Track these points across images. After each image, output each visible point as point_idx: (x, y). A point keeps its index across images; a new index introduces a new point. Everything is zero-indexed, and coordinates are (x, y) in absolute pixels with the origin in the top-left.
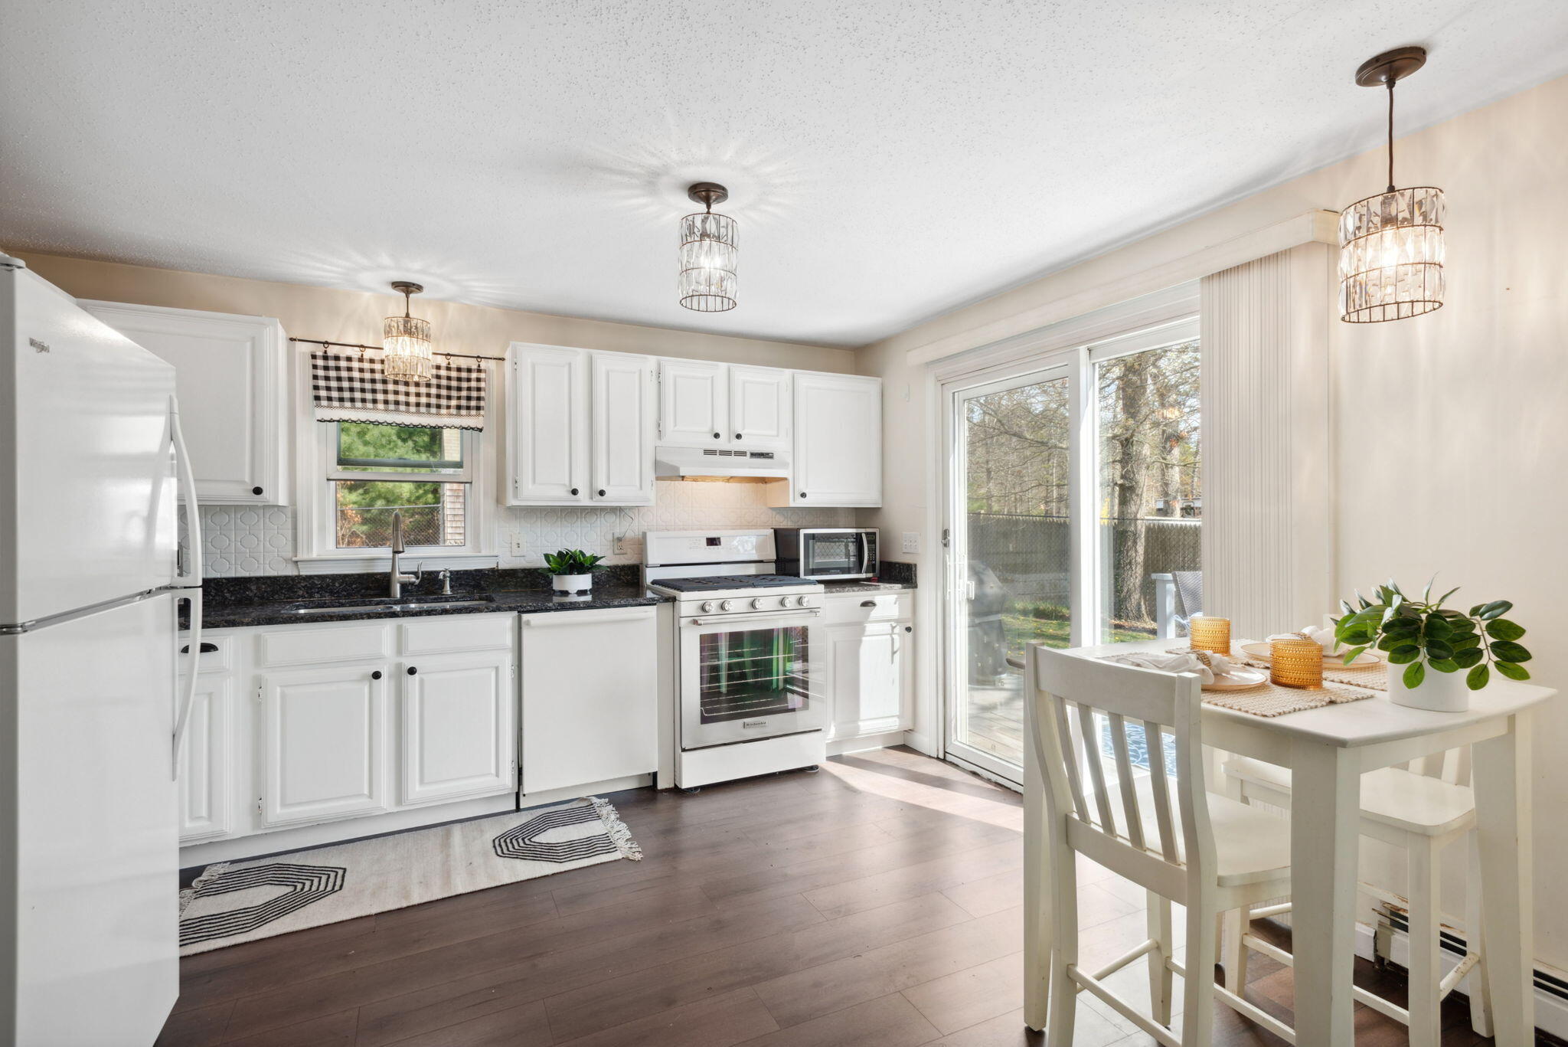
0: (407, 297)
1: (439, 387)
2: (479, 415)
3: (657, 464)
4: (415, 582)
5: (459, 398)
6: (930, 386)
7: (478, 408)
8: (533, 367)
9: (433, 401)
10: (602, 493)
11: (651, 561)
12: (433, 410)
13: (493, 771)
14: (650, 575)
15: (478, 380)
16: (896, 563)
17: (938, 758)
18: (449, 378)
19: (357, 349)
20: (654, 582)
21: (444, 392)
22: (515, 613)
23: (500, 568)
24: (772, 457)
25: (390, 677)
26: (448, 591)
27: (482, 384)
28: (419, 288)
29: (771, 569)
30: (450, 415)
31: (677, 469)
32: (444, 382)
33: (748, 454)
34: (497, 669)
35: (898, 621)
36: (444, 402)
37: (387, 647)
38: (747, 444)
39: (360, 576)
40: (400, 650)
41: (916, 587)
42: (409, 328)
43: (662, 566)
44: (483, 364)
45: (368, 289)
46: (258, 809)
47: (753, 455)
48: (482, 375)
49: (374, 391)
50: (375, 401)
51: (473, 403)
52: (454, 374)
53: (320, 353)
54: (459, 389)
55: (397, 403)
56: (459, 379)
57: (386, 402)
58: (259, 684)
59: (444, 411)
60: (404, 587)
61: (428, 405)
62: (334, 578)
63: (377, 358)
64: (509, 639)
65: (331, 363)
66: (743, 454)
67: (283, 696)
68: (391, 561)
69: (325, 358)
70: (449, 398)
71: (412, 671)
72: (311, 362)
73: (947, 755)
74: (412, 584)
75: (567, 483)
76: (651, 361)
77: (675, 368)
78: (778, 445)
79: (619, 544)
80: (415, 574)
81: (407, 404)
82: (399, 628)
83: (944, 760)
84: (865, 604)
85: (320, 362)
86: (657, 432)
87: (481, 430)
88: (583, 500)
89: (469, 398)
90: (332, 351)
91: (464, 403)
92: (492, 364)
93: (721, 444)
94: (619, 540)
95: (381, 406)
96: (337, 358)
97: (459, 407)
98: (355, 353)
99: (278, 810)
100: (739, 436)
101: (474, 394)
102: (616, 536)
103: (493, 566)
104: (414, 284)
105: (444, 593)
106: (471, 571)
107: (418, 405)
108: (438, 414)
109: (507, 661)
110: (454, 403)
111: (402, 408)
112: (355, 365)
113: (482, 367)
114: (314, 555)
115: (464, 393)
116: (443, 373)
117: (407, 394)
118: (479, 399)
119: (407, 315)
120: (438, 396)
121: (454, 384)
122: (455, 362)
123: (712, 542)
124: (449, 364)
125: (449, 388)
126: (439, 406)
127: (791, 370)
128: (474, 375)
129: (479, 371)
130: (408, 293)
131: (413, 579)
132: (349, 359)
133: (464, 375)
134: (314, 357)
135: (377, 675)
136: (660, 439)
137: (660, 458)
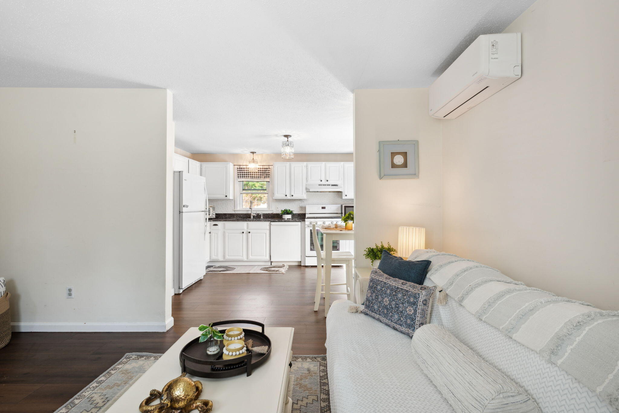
0: (253, 155)
1: (261, 173)
3: (306, 189)
5: (265, 175)
7: (269, 177)
8: (277, 167)
9: (260, 176)
10: (292, 196)
11: (307, 213)
12: (260, 178)
13: (265, 255)
14: (307, 216)
15: (269, 171)
18: (263, 171)
19: (246, 166)
20: (307, 218)
21: (262, 174)
22: (270, 222)
23: (274, 213)
24: (337, 186)
25: (246, 233)
26: (262, 218)
27: (270, 172)
28: (255, 153)
29: (340, 215)
31: (310, 190)
36: (262, 176)
37: (245, 228)
38: (330, 183)
39: (246, 214)
40: (248, 228)
42: (253, 161)
43: (310, 214)
44: (270, 167)
45: (248, 154)
46: (224, 256)
47: (332, 185)
48: (270, 169)
49: (248, 175)
50: (249, 177)
51: (268, 176)
53: (239, 168)
54: (265, 173)
55: (253, 177)
56: (265, 171)
57: (251, 177)
58: (224, 232)
59: (262, 178)
61: (259, 177)
62: (241, 214)
63: (243, 168)
64: (268, 228)
65: (241, 169)
66: (329, 185)
67: (228, 235)
68: (251, 211)
69: (240, 168)
70: (263, 175)
71: (249, 232)
72: (237, 169)
74: (255, 216)
75: (285, 194)
76: (305, 163)
77: (311, 165)
78: (339, 183)
80: (256, 214)
81: (255, 177)
82: (247, 223)
85: (239, 169)
86: (306, 180)
87: (269, 182)
88: (289, 197)
89: (267, 175)
90: (241, 167)
91: (266, 176)
92: (272, 167)
93: (323, 182)
94: (301, 207)
95: (250, 178)
96: (242, 168)
97: (265, 177)
99: (227, 257)
101: (268, 174)
103: (272, 213)
105: (260, 218)
106: (267, 214)
107: (257, 177)
108: (261, 179)
109: (268, 232)
110: (264, 176)
111: (254, 178)
113: (270, 168)
114: (238, 209)
115: (266, 174)
116: (262, 170)
117: (255, 175)
118: (269, 175)
119: (253, 159)
120: (261, 175)
121: (264, 172)
122: (264, 167)
123: (323, 208)
125: (263, 173)
126: (261, 177)
127: (343, 163)
128: (268, 170)
131: (255, 215)
132: (244, 168)
133: (266, 170)
134: (238, 168)
135: (243, 233)
136: (307, 182)
137: (307, 187)
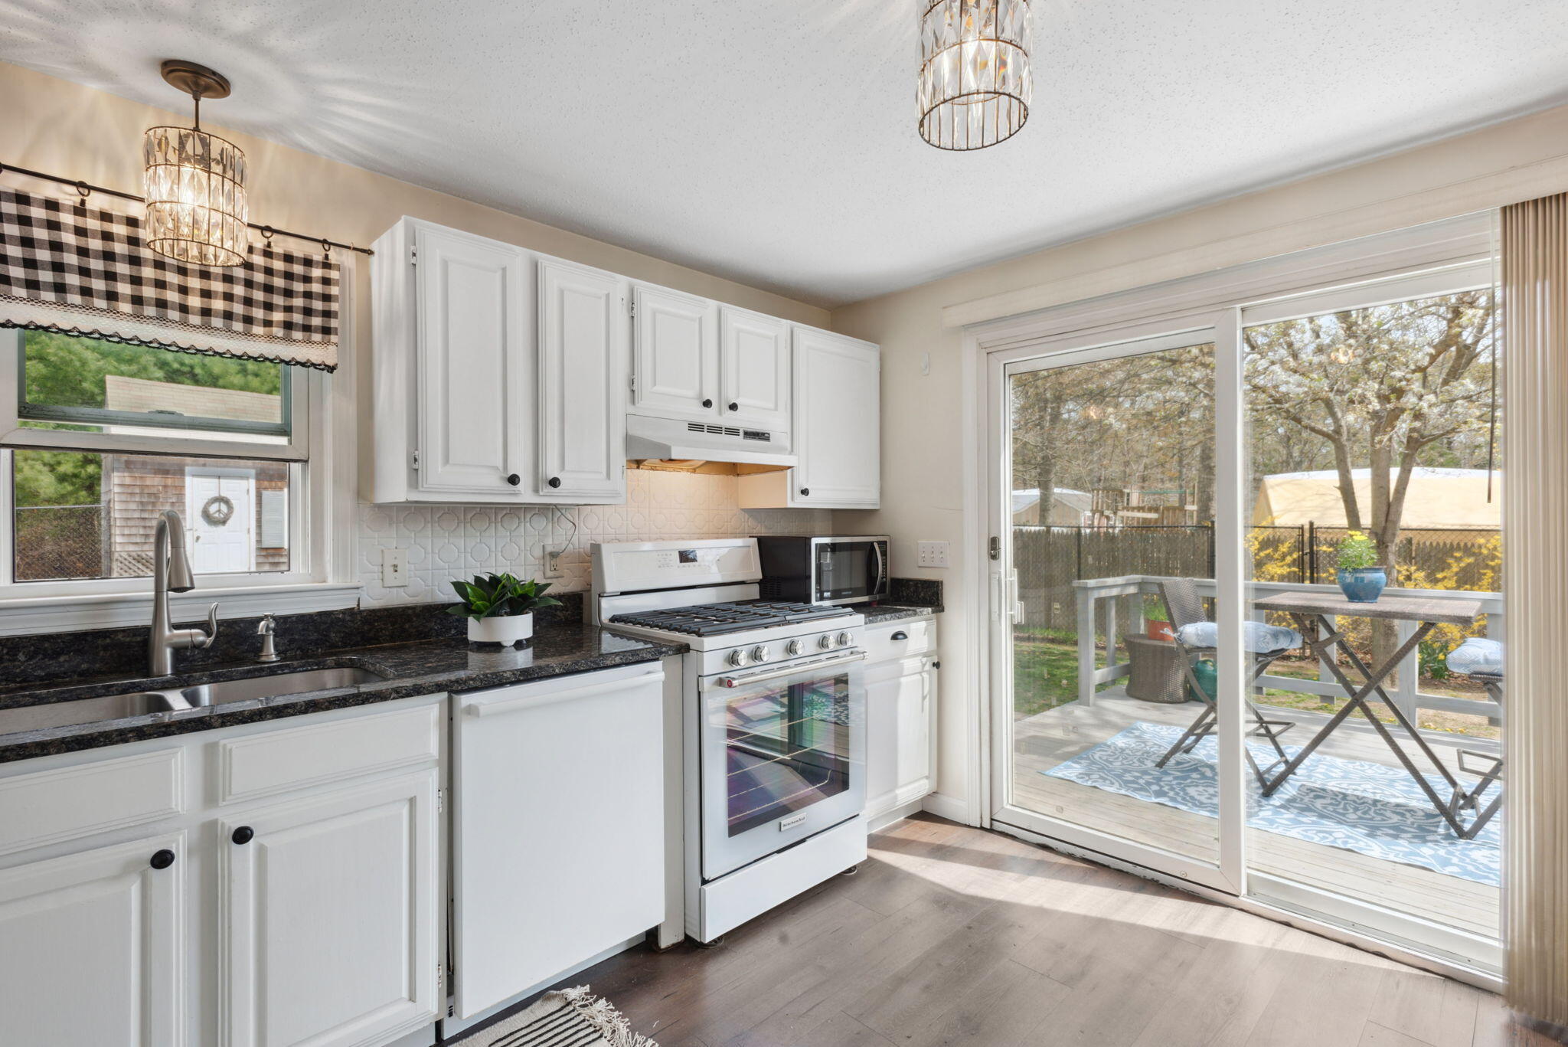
0: (196, 98)
1: (249, 284)
2: (329, 343)
3: (630, 441)
4: (203, 643)
5: (289, 309)
6: (970, 355)
7: (326, 331)
8: (445, 265)
9: (238, 308)
10: (553, 483)
11: (610, 587)
12: (238, 325)
13: (405, 992)
14: (609, 608)
15: (326, 281)
16: (902, 580)
17: (982, 828)
18: (269, 271)
19: (72, 188)
20: (614, 619)
21: (259, 295)
22: (444, 695)
23: (363, 606)
24: (768, 439)
26: (270, 654)
27: (334, 289)
28: (225, 83)
29: (754, 592)
30: (272, 338)
32: (259, 277)
33: (741, 433)
34: (412, 802)
35: (925, 655)
36: (258, 313)
37: (183, 794)
38: (741, 420)
40: (212, 794)
41: (943, 610)
42: (199, 149)
43: (623, 594)
44: (334, 256)
47: (748, 435)
48: (334, 274)
49: (110, 276)
50: (111, 296)
51: (316, 321)
52: (278, 265)
54: (288, 293)
55: (162, 304)
56: (289, 276)
57: (137, 300)
59: (259, 329)
60: (180, 653)
61: (228, 316)
63: (116, 212)
65: (8, 207)
66: (736, 432)
68: (152, 604)
71: (242, 836)
73: (994, 822)
74: (198, 645)
75: (500, 464)
76: (622, 283)
77: (653, 299)
78: (775, 424)
79: (552, 563)
80: (204, 626)
81: (184, 309)
83: (991, 830)
84: (896, 636)
86: (629, 392)
87: (331, 369)
88: (524, 494)
89: (308, 312)
91: (298, 318)
92: (353, 257)
93: (710, 417)
94: (554, 555)
95: (125, 306)
96: (22, 200)
97: (288, 325)
98: (66, 195)
100: (733, 407)
101: (318, 304)
102: (549, 549)
103: (353, 605)
104: (214, 73)
105: (263, 659)
106: (310, 616)
107: (206, 312)
108: (247, 334)
109: (432, 781)
110: (278, 316)
111: (173, 314)
112: (67, 218)
113: (333, 261)
115: (298, 302)
116: (258, 260)
117: (184, 290)
118: (327, 314)
119: (197, 129)
120: (248, 302)
122: (280, 245)
124: (269, 245)
125: (268, 289)
126: (248, 320)
127: (789, 322)
128: (317, 272)
129: (326, 265)
130: (200, 89)
131: (198, 634)
132: (52, 205)
133: (298, 269)
135: (162, 860)
136: (633, 402)
137: (630, 433)
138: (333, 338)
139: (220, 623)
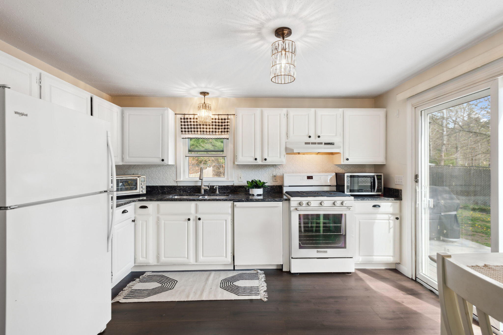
0: (205, 97)
1: (216, 125)
2: (227, 134)
3: (286, 148)
4: (208, 189)
5: (222, 129)
6: (409, 109)
7: (227, 132)
8: (242, 116)
9: (214, 130)
10: (265, 160)
11: (285, 185)
13: (225, 255)
14: (285, 190)
15: (228, 122)
16: (392, 189)
17: (412, 279)
18: (219, 122)
19: (193, 115)
20: (286, 192)
21: (217, 127)
22: (232, 202)
23: (235, 185)
24: (333, 144)
25: (193, 220)
26: (218, 192)
27: (229, 124)
28: (208, 93)
29: (334, 189)
30: (219, 134)
31: (293, 150)
32: (217, 124)
33: (323, 144)
34: (226, 220)
35: (392, 214)
36: (217, 130)
37: (193, 211)
38: (323, 139)
39: (193, 186)
40: (196, 212)
41: (401, 200)
42: (205, 106)
43: (289, 186)
44: (229, 117)
45: (196, 96)
46: (158, 258)
47: (325, 144)
48: (229, 121)
49: (197, 128)
50: (197, 131)
51: (226, 130)
52: (220, 121)
53: (183, 118)
54: (222, 126)
55: (203, 131)
57: (201, 131)
58: (158, 219)
59: (217, 133)
60: (205, 190)
61: (212, 132)
62: (187, 187)
64: (230, 211)
65: (186, 120)
66: (321, 143)
67: (164, 223)
68: (201, 182)
69: (184, 119)
70: (219, 129)
71: (199, 219)
72: (180, 120)
73: (417, 278)
75: (253, 156)
76: (284, 110)
77: (294, 112)
78: (337, 140)
79: (275, 178)
80: (208, 186)
81: (207, 132)
82: (196, 204)
83: (415, 281)
84: (374, 206)
85: (183, 120)
86: (286, 136)
87: (228, 139)
88: (259, 162)
89: (225, 129)
90: (186, 116)
92: (232, 116)
93: (312, 140)
94: (275, 176)
95: (199, 133)
96: (187, 119)
97: (222, 132)
98: (192, 117)
99: (163, 258)
100: (319, 137)
101: (226, 127)
102: (274, 175)
103: (232, 184)
104: (206, 92)
105: (216, 193)
106: (225, 186)
107: (210, 132)
108: (215, 134)
109: (230, 218)
111: (205, 133)
112: (192, 120)
113: (229, 118)
114: (182, 180)
115: (223, 127)
116: (217, 121)
117: (207, 128)
118: (228, 128)
119: (204, 103)
121: (220, 124)
122: (220, 117)
123: (310, 178)
124: (219, 118)
125: (219, 125)
127: (342, 109)
128: (226, 121)
129: (228, 119)
130: (205, 96)
131: (207, 188)
132: (190, 119)
133: (223, 121)
134: (181, 119)
135: (189, 219)
136: (287, 139)
137: (288, 146)
138: (228, 133)
139: (211, 186)
